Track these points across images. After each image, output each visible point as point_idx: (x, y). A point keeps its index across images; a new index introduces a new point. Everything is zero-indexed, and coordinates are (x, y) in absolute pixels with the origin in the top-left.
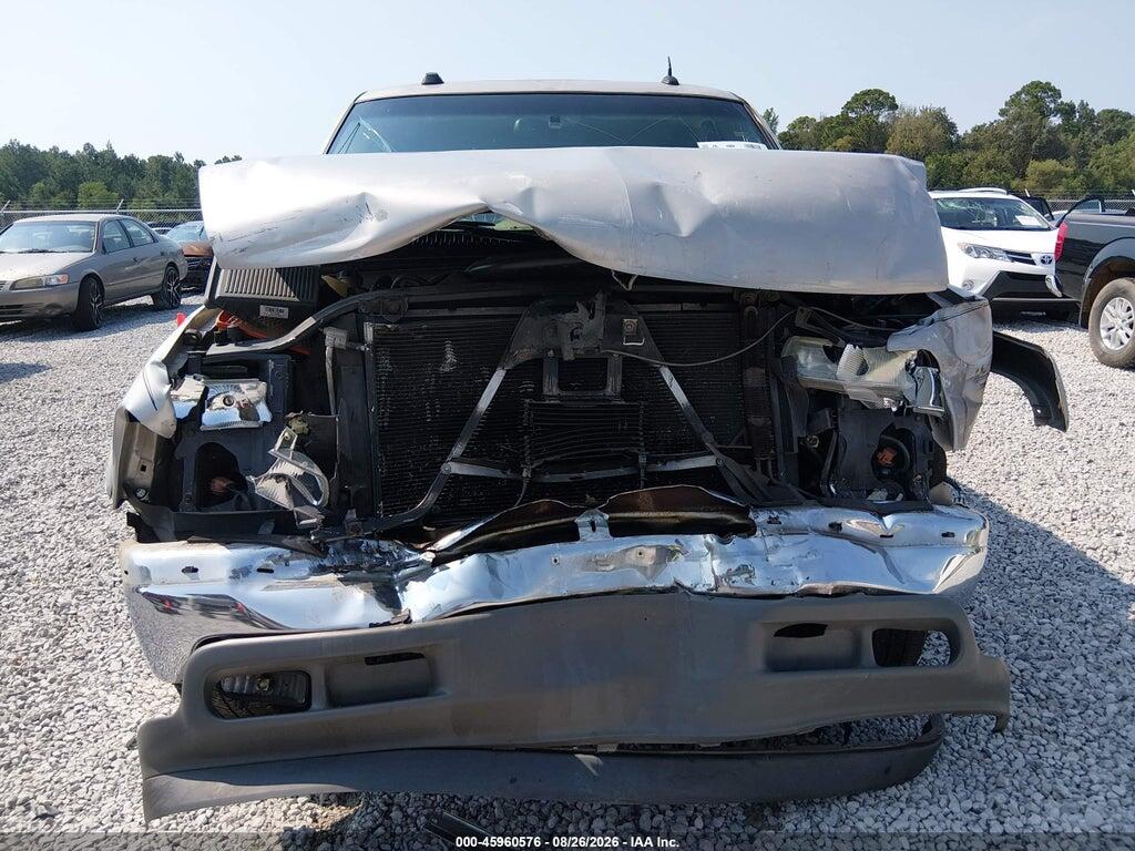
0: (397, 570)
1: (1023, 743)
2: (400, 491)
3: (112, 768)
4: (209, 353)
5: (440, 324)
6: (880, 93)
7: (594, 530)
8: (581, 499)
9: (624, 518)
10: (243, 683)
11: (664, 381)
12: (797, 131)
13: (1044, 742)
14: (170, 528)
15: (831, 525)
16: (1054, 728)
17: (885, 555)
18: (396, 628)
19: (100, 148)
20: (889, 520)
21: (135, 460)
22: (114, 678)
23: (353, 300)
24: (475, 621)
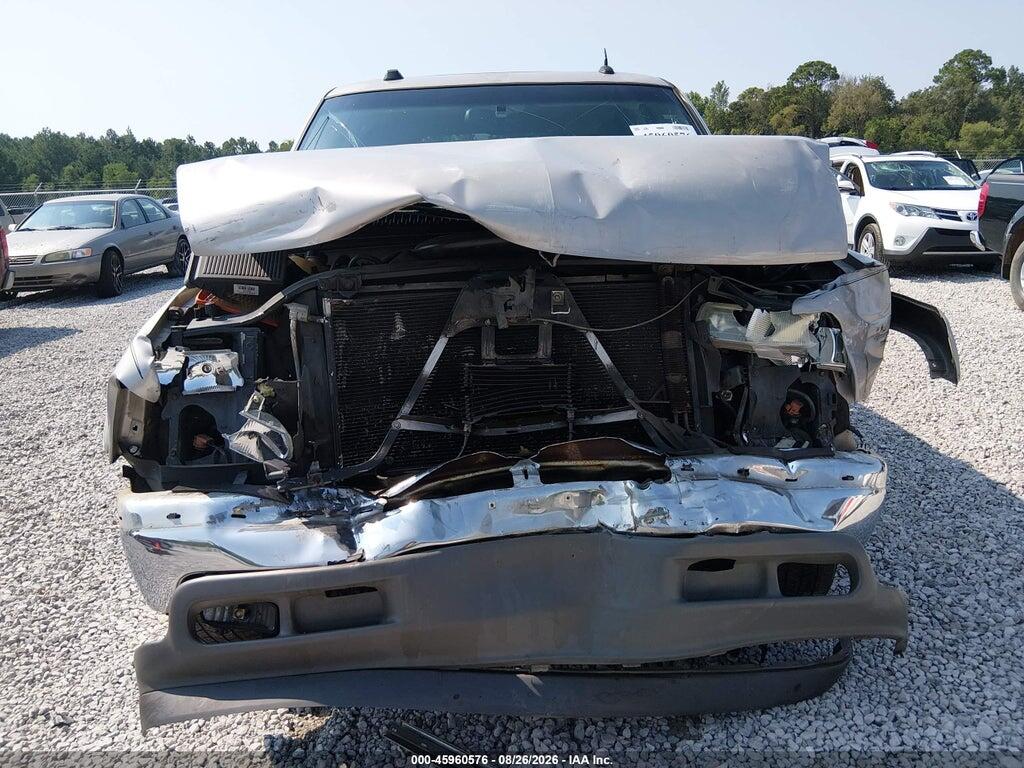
0: (354, 514)
1: (924, 662)
2: (357, 443)
3: (120, 683)
4: (189, 327)
5: (391, 298)
6: (823, 64)
7: (527, 478)
8: (516, 451)
9: (554, 466)
10: (222, 614)
11: (590, 345)
12: (747, 100)
13: (945, 661)
14: (158, 479)
15: (740, 471)
16: (955, 649)
17: (790, 497)
18: (351, 565)
19: (121, 133)
20: (794, 465)
21: (127, 420)
22: (124, 605)
23: (314, 278)
24: (421, 559)
